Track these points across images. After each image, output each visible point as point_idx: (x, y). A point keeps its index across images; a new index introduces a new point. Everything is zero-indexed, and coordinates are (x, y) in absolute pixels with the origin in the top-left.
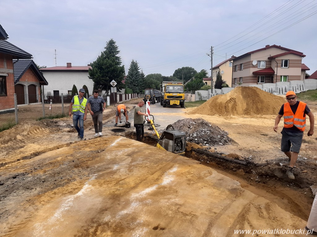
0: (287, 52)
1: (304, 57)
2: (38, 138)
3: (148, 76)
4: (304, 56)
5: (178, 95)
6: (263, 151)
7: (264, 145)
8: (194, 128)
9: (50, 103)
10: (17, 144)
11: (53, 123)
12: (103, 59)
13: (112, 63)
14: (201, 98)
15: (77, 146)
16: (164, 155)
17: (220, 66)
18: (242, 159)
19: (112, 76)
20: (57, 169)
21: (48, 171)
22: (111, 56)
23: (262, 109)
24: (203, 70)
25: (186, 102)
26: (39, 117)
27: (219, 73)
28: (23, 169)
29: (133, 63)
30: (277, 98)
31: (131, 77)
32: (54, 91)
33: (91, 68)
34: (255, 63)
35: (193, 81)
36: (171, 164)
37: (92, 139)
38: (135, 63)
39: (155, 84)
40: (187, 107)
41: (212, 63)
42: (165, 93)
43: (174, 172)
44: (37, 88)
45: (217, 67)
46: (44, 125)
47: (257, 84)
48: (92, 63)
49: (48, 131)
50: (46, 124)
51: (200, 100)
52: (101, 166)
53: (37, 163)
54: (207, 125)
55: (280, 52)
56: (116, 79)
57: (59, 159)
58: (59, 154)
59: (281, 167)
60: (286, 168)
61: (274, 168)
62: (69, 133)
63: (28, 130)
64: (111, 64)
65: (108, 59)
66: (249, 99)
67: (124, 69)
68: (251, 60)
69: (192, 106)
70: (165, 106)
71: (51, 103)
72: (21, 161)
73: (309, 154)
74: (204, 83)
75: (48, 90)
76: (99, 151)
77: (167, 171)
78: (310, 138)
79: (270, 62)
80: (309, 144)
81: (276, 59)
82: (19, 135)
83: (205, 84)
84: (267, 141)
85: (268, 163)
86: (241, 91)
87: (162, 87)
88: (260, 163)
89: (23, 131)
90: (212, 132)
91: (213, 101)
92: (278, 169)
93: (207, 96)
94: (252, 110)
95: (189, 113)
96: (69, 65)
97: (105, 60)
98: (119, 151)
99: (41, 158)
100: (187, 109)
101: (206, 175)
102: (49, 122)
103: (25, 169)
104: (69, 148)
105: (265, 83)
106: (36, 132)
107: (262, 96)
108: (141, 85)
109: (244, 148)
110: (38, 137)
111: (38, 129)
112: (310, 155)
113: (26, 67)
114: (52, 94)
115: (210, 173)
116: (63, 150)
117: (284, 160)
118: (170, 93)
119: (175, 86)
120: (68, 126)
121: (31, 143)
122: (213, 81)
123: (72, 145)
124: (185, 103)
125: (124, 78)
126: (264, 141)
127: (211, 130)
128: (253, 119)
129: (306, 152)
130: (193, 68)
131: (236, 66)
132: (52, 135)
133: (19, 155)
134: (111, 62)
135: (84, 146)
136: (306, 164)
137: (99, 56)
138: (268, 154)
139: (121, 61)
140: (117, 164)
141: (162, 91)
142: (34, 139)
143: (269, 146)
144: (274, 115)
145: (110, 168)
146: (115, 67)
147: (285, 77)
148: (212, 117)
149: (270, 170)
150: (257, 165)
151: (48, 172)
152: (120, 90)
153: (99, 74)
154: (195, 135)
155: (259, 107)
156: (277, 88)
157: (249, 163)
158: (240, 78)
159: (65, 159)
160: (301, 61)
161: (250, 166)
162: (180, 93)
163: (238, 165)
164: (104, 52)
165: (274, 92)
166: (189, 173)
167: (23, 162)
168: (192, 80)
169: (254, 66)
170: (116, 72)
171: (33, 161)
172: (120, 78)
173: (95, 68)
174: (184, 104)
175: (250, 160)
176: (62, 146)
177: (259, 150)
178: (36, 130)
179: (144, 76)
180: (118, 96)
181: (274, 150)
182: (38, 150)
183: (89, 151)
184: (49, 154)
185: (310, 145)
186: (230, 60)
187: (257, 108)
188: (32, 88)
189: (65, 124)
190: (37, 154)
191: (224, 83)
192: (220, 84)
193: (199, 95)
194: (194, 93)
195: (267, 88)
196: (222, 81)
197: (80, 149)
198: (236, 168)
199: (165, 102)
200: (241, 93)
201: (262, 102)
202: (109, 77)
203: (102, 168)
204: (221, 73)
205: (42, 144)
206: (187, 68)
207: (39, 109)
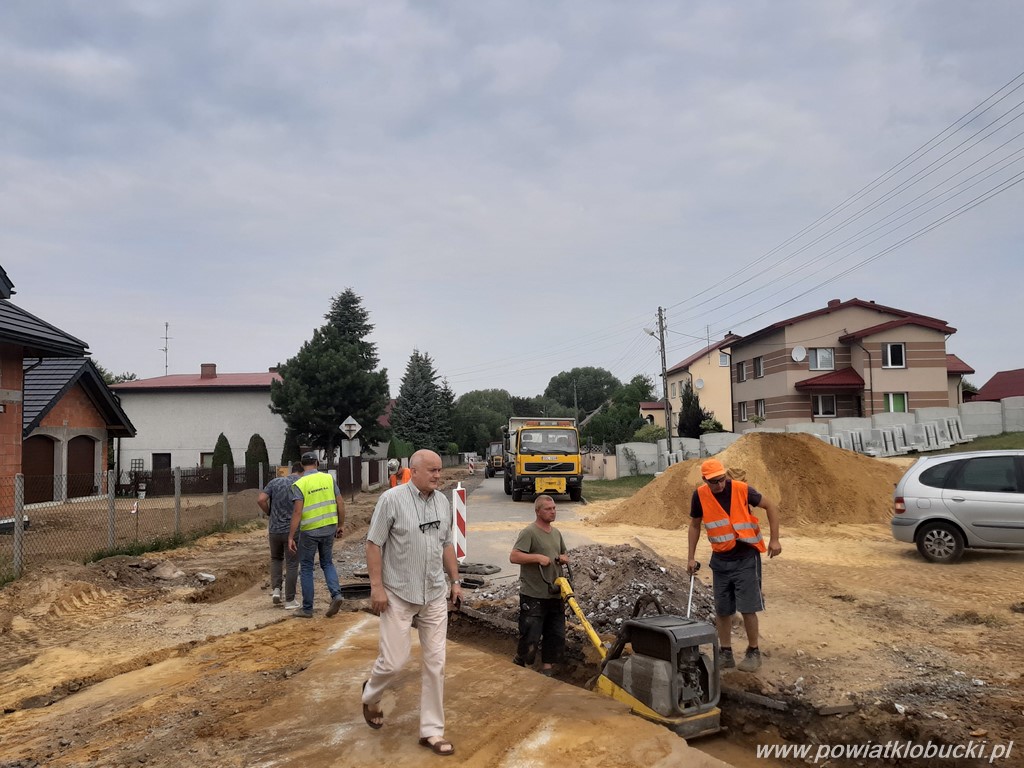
0: (895, 319)
1: (950, 333)
2: (82, 625)
3: (465, 398)
4: (953, 331)
5: (561, 459)
6: (840, 660)
7: (842, 636)
8: (609, 581)
9: (137, 496)
10: (11, 650)
11: (138, 570)
12: (320, 350)
13: (348, 363)
14: (635, 468)
15: (214, 655)
16: (509, 681)
17: (690, 364)
18: (771, 689)
19: (346, 403)
20: (138, 746)
21: (107, 751)
22: (345, 340)
23: (832, 504)
24: (640, 377)
25: (586, 482)
26: (93, 550)
27: (689, 387)
28: (21, 748)
29: (416, 359)
30: (878, 469)
31: (409, 403)
32: (154, 455)
33: (279, 378)
34: (799, 355)
35: (610, 413)
36: (533, 716)
37: (267, 625)
38: (421, 359)
39: (486, 423)
40: (591, 499)
41: (664, 358)
42: (519, 456)
43: (541, 749)
44: (99, 447)
45: (684, 369)
46: (109, 578)
47: (813, 421)
48: (284, 362)
49: (119, 601)
50: (115, 576)
51: (634, 473)
52: (291, 729)
53: (72, 723)
54: (654, 570)
55: (874, 320)
56: (359, 413)
57: (148, 704)
58: (150, 686)
59: (900, 719)
60: (917, 722)
61: (878, 722)
62: (192, 605)
63: (53, 598)
64: (345, 366)
65: (333, 351)
66: (787, 472)
67: (386, 381)
68: (787, 346)
69: (609, 496)
70: (518, 498)
71: (143, 495)
72: (18, 714)
73: (990, 665)
74: (645, 417)
75: (135, 452)
76: (288, 673)
77: (517, 746)
78: (991, 608)
79: (848, 350)
80: (990, 627)
81: (864, 341)
82: (19, 617)
83: (649, 420)
84: (852, 620)
85: (857, 706)
86: (759, 449)
87: (508, 437)
88: (831, 703)
89: (36, 601)
90: (671, 592)
91: (673, 481)
92: (893, 724)
93: (656, 461)
94: (799, 509)
95: (597, 520)
96: (209, 370)
97: (324, 355)
98: (357, 672)
99: (86, 704)
100: (591, 505)
101: (652, 754)
102: (126, 566)
103: (29, 745)
104: (185, 660)
105: (837, 417)
106: (78, 604)
107: (828, 462)
108: (441, 426)
109: (777, 649)
110: (86, 622)
111: (88, 592)
112: (994, 670)
113: (65, 382)
114: (149, 466)
115: (664, 749)
116: (166, 669)
117: (911, 692)
118: (533, 453)
119: (551, 433)
120: (191, 578)
121: (60, 645)
122: (674, 411)
123: (198, 651)
124: (583, 485)
125: (388, 409)
126: (842, 623)
127: (668, 584)
128: (805, 541)
129: (982, 659)
130: (606, 370)
131: (740, 365)
132: (130, 615)
133: (13, 693)
134: (344, 360)
135: (237, 653)
136: (982, 704)
137: (306, 342)
138: (857, 670)
139: (378, 357)
140: (344, 721)
141: (507, 446)
142: (69, 629)
143: (860, 638)
144: (872, 526)
145: (320, 738)
146: (358, 375)
147: (899, 396)
148: (670, 535)
149: (866, 730)
150: (821, 713)
151: (107, 757)
152: (371, 446)
153: (303, 398)
154: (615, 605)
155: (824, 498)
156: (875, 434)
157: (797, 704)
158: (757, 402)
159: (170, 704)
160: (943, 345)
161: (799, 716)
162: (566, 454)
163: (758, 714)
164: (322, 329)
165: (868, 444)
166: (592, 750)
167: (24, 717)
168: (605, 410)
169: (796, 366)
170: (359, 392)
171: (58, 713)
172: (371, 408)
173: (293, 379)
174: (580, 490)
175: (799, 692)
176: (162, 656)
177: (826, 655)
178: (79, 597)
179: (452, 398)
180: (366, 466)
181: (878, 653)
182: (79, 672)
183: (254, 673)
184: (115, 687)
185: (994, 631)
186: (721, 347)
187: (816, 500)
188: (82, 447)
189: (180, 573)
190: (72, 688)
191: (708, 417)
192: (694, 422)
193: (629, 457)
194: (614, 452)
195: (845, 434)
196: (700, 411)
197: (222, 665)
198: (755, 722)
199: (519, 483)
200: (760, 455)
201: (830, 482)
202: (335, 408)
203: (292, 737)
204: (696, 385)
205: (95, 647)
206: (587, 371)
207: (97, 520)
